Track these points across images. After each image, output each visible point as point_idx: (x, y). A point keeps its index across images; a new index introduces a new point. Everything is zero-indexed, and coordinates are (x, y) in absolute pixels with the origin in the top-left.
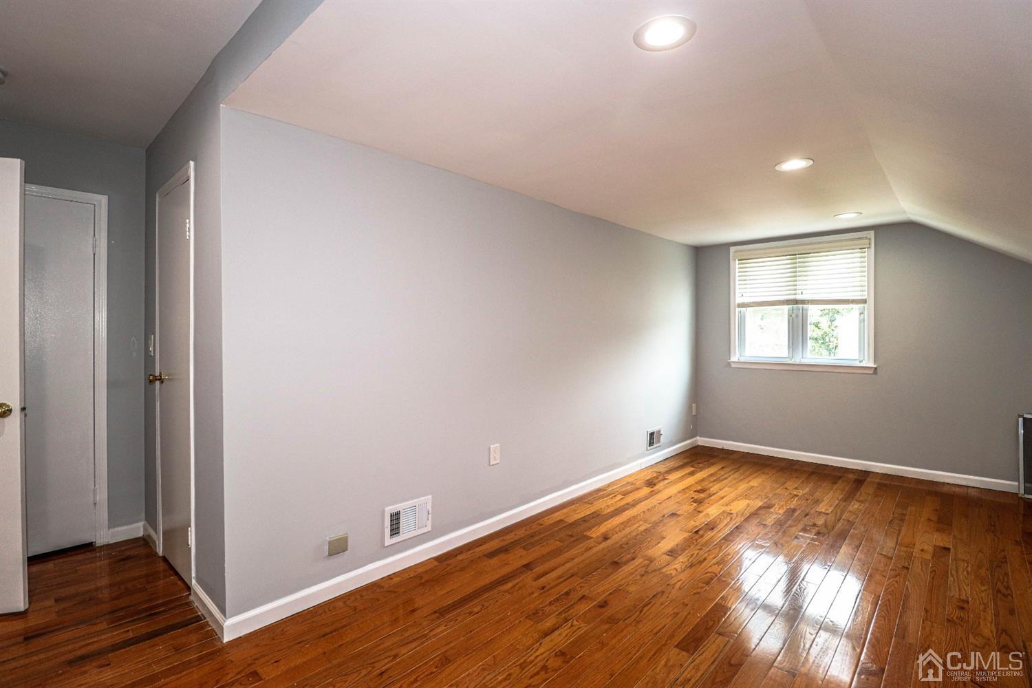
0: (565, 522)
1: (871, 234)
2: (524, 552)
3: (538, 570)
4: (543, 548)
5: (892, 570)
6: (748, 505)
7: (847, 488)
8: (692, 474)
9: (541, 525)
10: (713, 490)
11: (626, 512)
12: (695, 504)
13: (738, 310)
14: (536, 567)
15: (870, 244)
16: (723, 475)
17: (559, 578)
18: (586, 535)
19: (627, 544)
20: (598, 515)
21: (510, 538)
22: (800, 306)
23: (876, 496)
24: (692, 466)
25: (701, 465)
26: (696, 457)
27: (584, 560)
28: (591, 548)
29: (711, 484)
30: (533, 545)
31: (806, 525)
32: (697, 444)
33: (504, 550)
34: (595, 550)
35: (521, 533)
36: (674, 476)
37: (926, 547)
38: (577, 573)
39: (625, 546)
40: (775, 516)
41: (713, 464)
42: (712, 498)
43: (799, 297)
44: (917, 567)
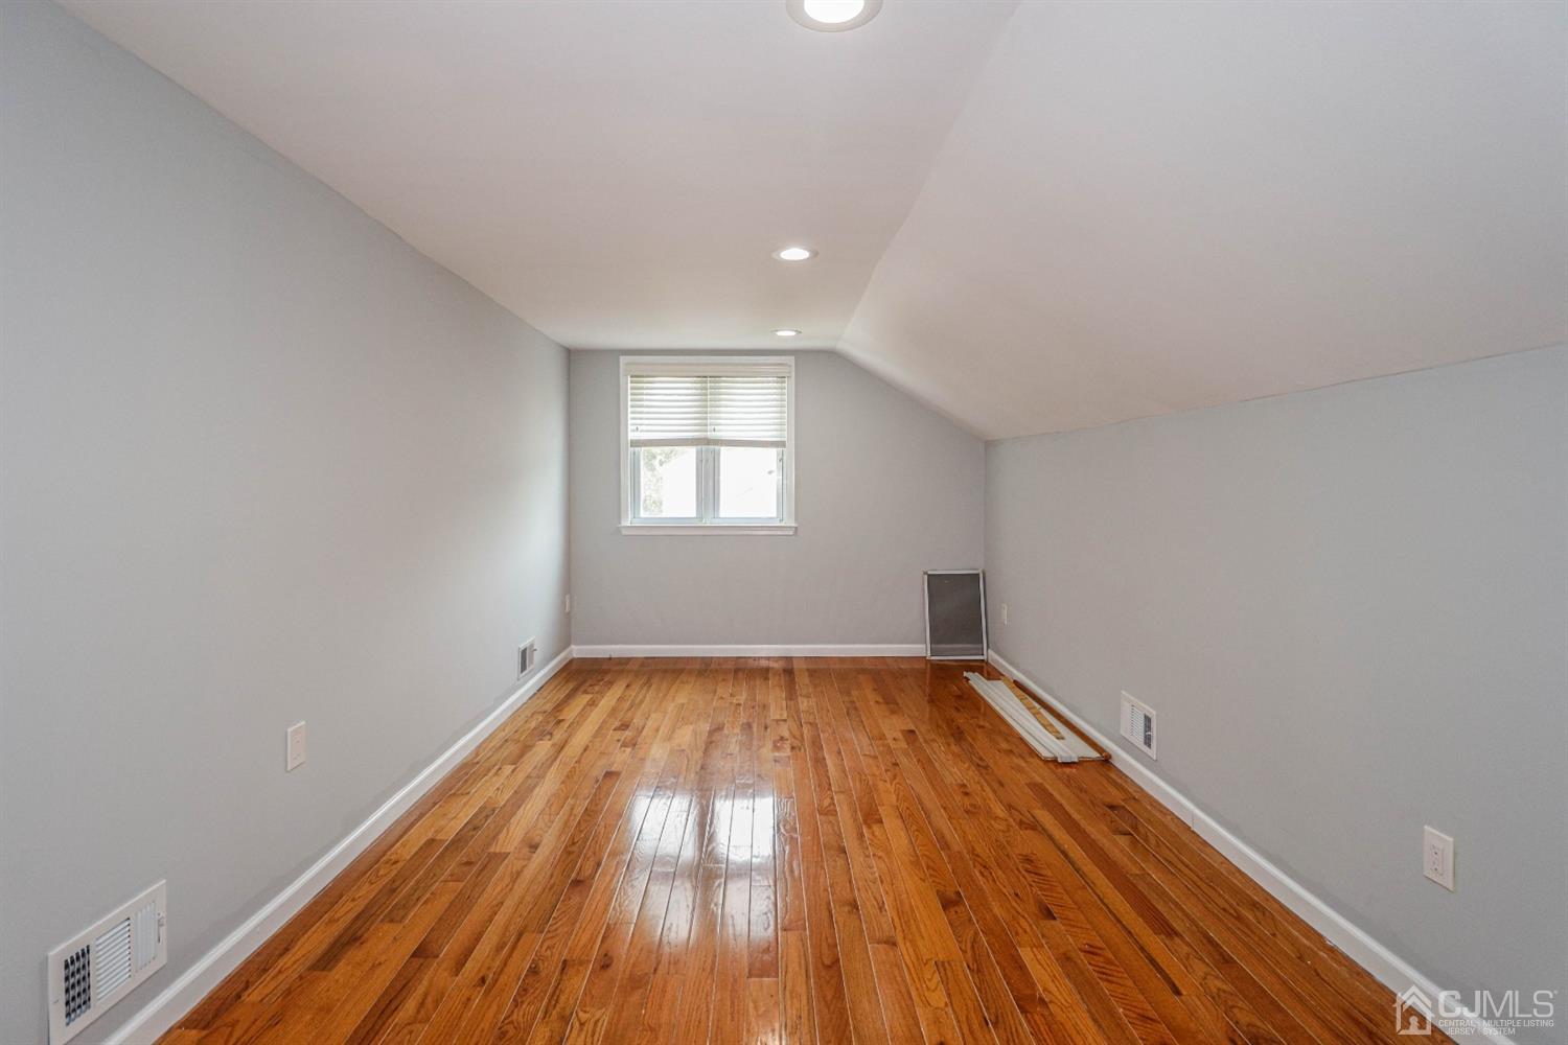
0: (443, 841)
1: (791, 360)
2: (396, 929)
3: (449, 949)
4: (429, 906)
5: (886, 771)
6: (695, 732)
7: (782, 682)
8: (593, 704)
9: (396, 862)
10: (637, 721)
11: (537, 789)
12: (629, 750)
13: (631, 449)
14: (441, 947)
15: (790, 373)
16: (636, 697)
17: (499, 948)
18: (495, 854)
19: (574, 844)
20: (494, 810)
21: (346, 912)
22: (712, 447)
23: (815, 686)
24: (586, 692)
25: (597, 688)
26: (581, 675)
27: (522, 899)
28: (519, 873)
29: (629, 714)
30: (405, 906)
31: (774, 742)
32: (571, 657)
33: (351, 938)
34: (528, 874)
35: (365, 892)
36: (570, 713)
37: (895, 735)
38: (526, 927)
39: (575, 848)
40: (734, 740)
41: (611, 683)
42: (644, 733)
43: (711, 435)
44: (903, 760)
